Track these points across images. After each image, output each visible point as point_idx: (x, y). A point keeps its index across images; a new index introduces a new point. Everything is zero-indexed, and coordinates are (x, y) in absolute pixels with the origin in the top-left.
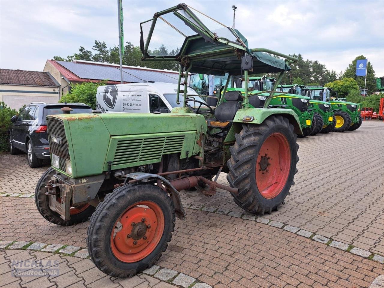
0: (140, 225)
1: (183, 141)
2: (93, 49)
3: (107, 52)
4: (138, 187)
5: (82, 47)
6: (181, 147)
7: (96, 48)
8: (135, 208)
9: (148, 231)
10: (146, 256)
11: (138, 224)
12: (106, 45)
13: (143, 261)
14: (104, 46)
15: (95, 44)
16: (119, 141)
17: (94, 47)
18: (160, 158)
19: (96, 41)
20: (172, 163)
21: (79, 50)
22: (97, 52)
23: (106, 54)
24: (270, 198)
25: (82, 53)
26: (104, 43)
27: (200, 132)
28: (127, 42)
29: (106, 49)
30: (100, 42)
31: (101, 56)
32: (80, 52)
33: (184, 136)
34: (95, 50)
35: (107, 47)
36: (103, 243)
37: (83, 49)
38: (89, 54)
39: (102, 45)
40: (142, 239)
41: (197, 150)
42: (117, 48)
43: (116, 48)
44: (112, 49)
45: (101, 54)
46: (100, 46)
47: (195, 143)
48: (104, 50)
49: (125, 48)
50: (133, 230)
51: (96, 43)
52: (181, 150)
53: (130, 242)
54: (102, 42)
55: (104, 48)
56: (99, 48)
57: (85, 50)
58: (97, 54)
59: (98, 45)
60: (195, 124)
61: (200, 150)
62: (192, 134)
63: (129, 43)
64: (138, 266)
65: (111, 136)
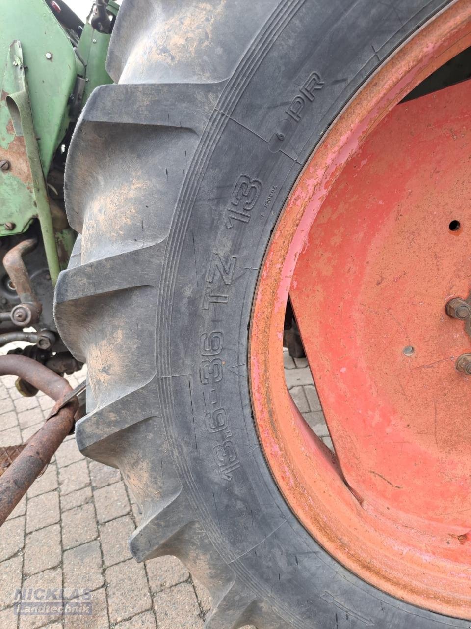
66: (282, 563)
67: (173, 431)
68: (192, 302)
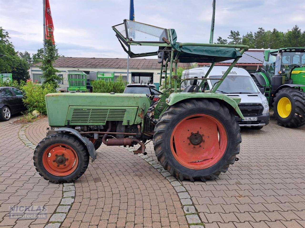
0: (61, 157)
1: (125, 113)
2: (228, 38)
3: (239, 39)
4: (58, 135)
5: (220, 37)
6: (123, 117)
7: (231, 37)
8: (59, 147)
9: (67, 162)
10: (66, 175)
11: (60, 156)
12: (239, 34)
13: (63, 178)
14: (238, 34)
15: (231, 34)
16: (74, 109)
17: (229, 36)
18: (105, 122)
19: (232, 31)
20: (120, 127)
21: (218, 40)
22: (231, 40)
23: (238, 41)
24: (193, 169)
25: (219, 42)
26: (238, 32)
27: (141, 108)
28: (259, 29)
29: (239, 37)
30: (235, 31)
31: (234, 42)
32: (218, 41)
33: (126, 110)
34: (230, 38)
35: (239, 35)
36: (37, 160)
37: (220, 39)
38: (225, 42)
39: (237, 33)
40: (63, 165)
41: (139, 121)
42: (250, 34)
43: (248, 34)
44: (245, 36)
45: (234, 41)
46: (234, 35)
47: (137, 116)
48: (238, 38)
49: (257, 33)
50: (56, 159)
51: (232, 32)
52: (123, 119)
53: (55, 164)
54: (236, 32)
55: (238, 36)
56: (233, 36)
57: (222, 39)
58: (231, 42)
59: (233, 34)
60: (137, 102)
61: (142, 121)
62: (133, 109)
63: (261, 29)
64: (59, 179)
65: (70, 106)
66: (171, 158)
67: (164, 144)
68: (167, 134)
